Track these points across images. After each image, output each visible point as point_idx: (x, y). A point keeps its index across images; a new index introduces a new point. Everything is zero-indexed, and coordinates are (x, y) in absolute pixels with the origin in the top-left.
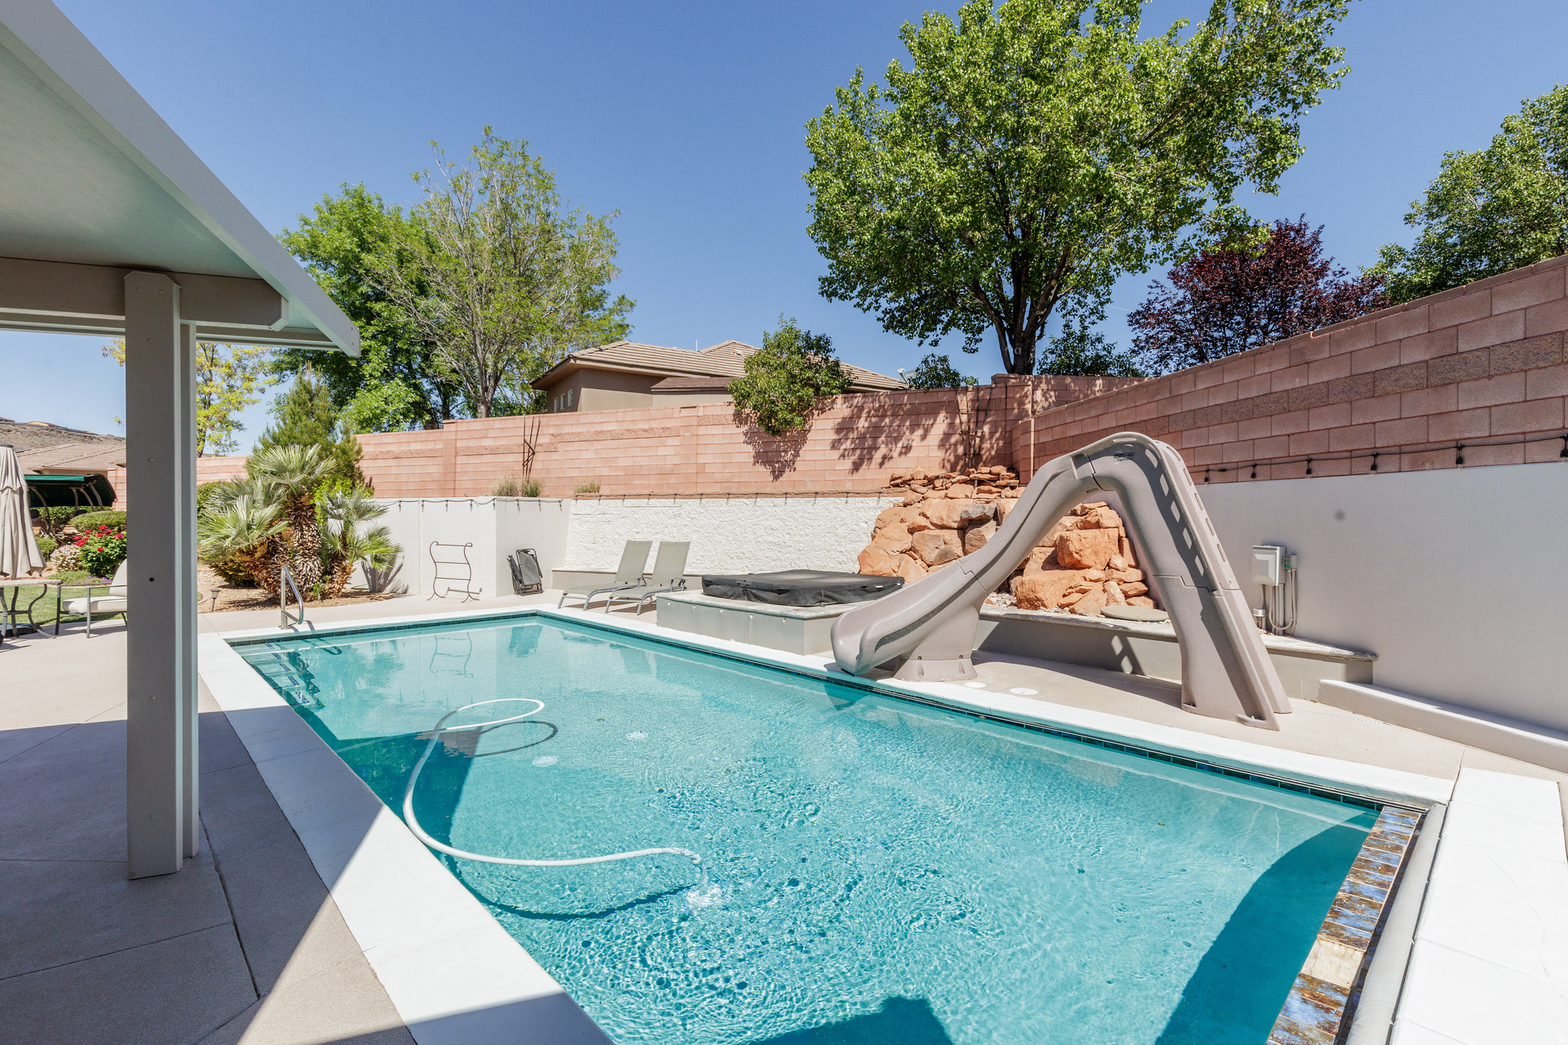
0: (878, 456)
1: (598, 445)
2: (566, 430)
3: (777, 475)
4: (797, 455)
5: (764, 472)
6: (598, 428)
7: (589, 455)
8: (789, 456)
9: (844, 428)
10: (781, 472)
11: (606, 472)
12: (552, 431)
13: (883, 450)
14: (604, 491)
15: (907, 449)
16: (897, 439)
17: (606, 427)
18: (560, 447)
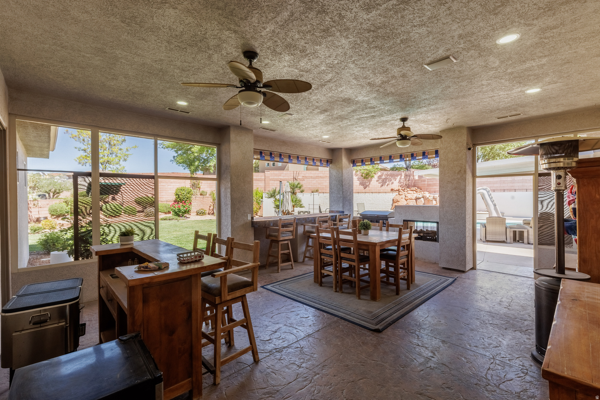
0: (386, 184)
1: (317, 180)
2: (307, 175)
3: (365, 188)
4: (370, 184)
5: (362, 187)
6: (317, 175)
7: (315, 182)
8: (368, 184)
9: (380, 177)
10: (366, 187)
11: (320, 186)
12: (303, 175)
13: (388, 183)
14: (320, 191)
15: (393, 183)
16: (391, 181)
17: (319, 175)
18: (305, 179)
